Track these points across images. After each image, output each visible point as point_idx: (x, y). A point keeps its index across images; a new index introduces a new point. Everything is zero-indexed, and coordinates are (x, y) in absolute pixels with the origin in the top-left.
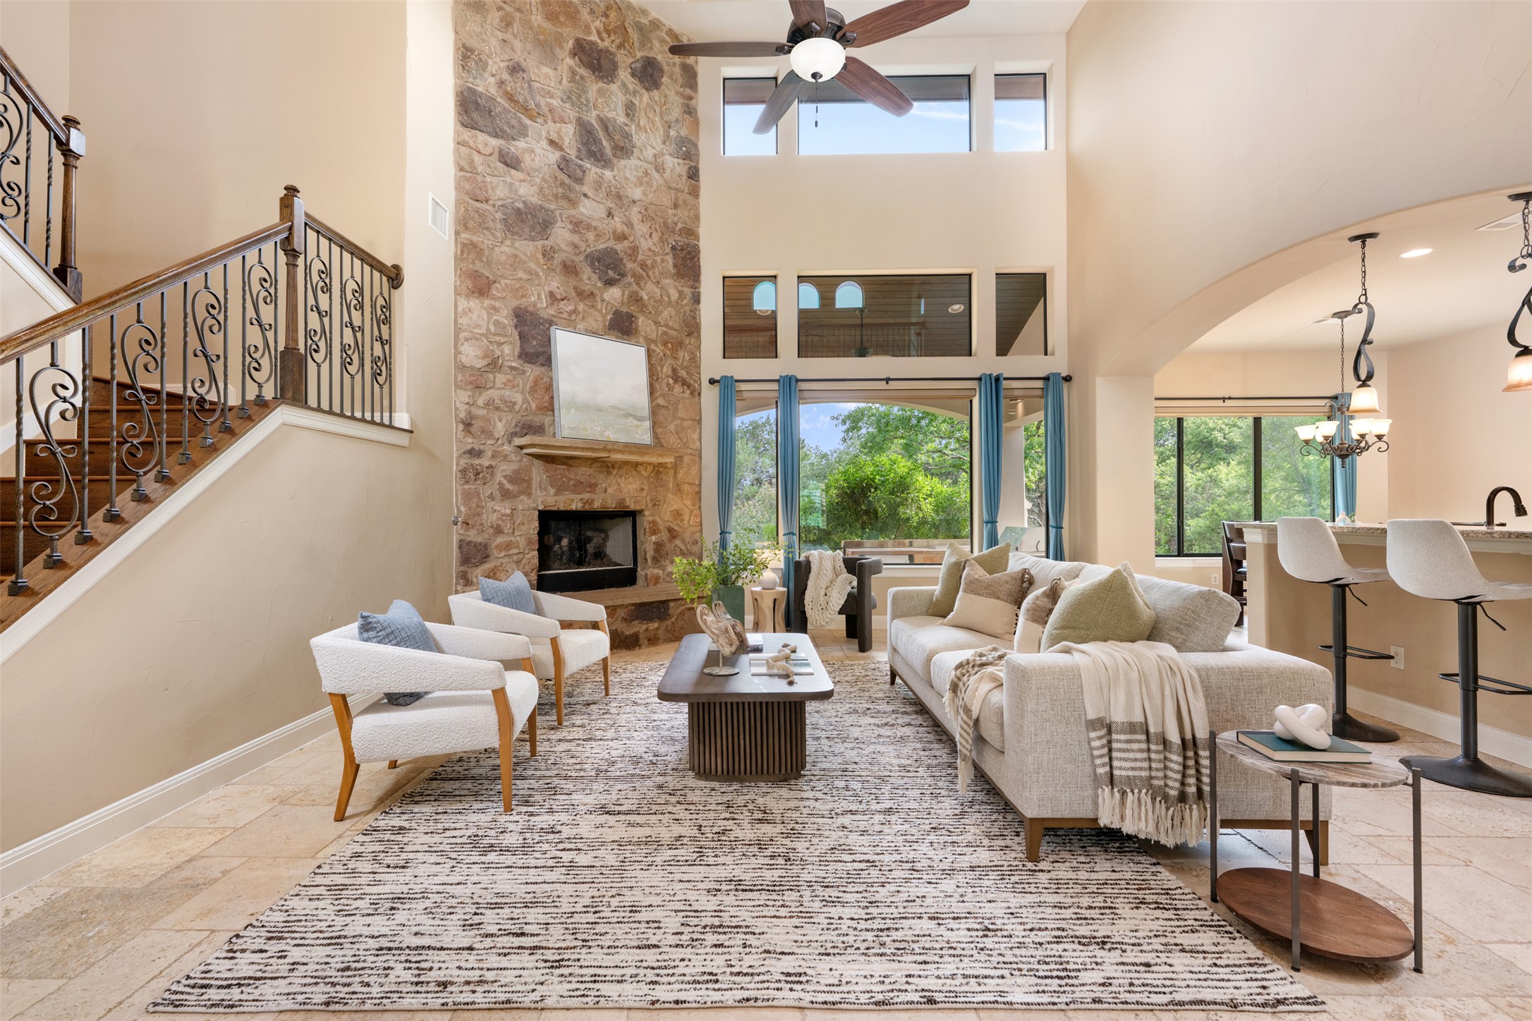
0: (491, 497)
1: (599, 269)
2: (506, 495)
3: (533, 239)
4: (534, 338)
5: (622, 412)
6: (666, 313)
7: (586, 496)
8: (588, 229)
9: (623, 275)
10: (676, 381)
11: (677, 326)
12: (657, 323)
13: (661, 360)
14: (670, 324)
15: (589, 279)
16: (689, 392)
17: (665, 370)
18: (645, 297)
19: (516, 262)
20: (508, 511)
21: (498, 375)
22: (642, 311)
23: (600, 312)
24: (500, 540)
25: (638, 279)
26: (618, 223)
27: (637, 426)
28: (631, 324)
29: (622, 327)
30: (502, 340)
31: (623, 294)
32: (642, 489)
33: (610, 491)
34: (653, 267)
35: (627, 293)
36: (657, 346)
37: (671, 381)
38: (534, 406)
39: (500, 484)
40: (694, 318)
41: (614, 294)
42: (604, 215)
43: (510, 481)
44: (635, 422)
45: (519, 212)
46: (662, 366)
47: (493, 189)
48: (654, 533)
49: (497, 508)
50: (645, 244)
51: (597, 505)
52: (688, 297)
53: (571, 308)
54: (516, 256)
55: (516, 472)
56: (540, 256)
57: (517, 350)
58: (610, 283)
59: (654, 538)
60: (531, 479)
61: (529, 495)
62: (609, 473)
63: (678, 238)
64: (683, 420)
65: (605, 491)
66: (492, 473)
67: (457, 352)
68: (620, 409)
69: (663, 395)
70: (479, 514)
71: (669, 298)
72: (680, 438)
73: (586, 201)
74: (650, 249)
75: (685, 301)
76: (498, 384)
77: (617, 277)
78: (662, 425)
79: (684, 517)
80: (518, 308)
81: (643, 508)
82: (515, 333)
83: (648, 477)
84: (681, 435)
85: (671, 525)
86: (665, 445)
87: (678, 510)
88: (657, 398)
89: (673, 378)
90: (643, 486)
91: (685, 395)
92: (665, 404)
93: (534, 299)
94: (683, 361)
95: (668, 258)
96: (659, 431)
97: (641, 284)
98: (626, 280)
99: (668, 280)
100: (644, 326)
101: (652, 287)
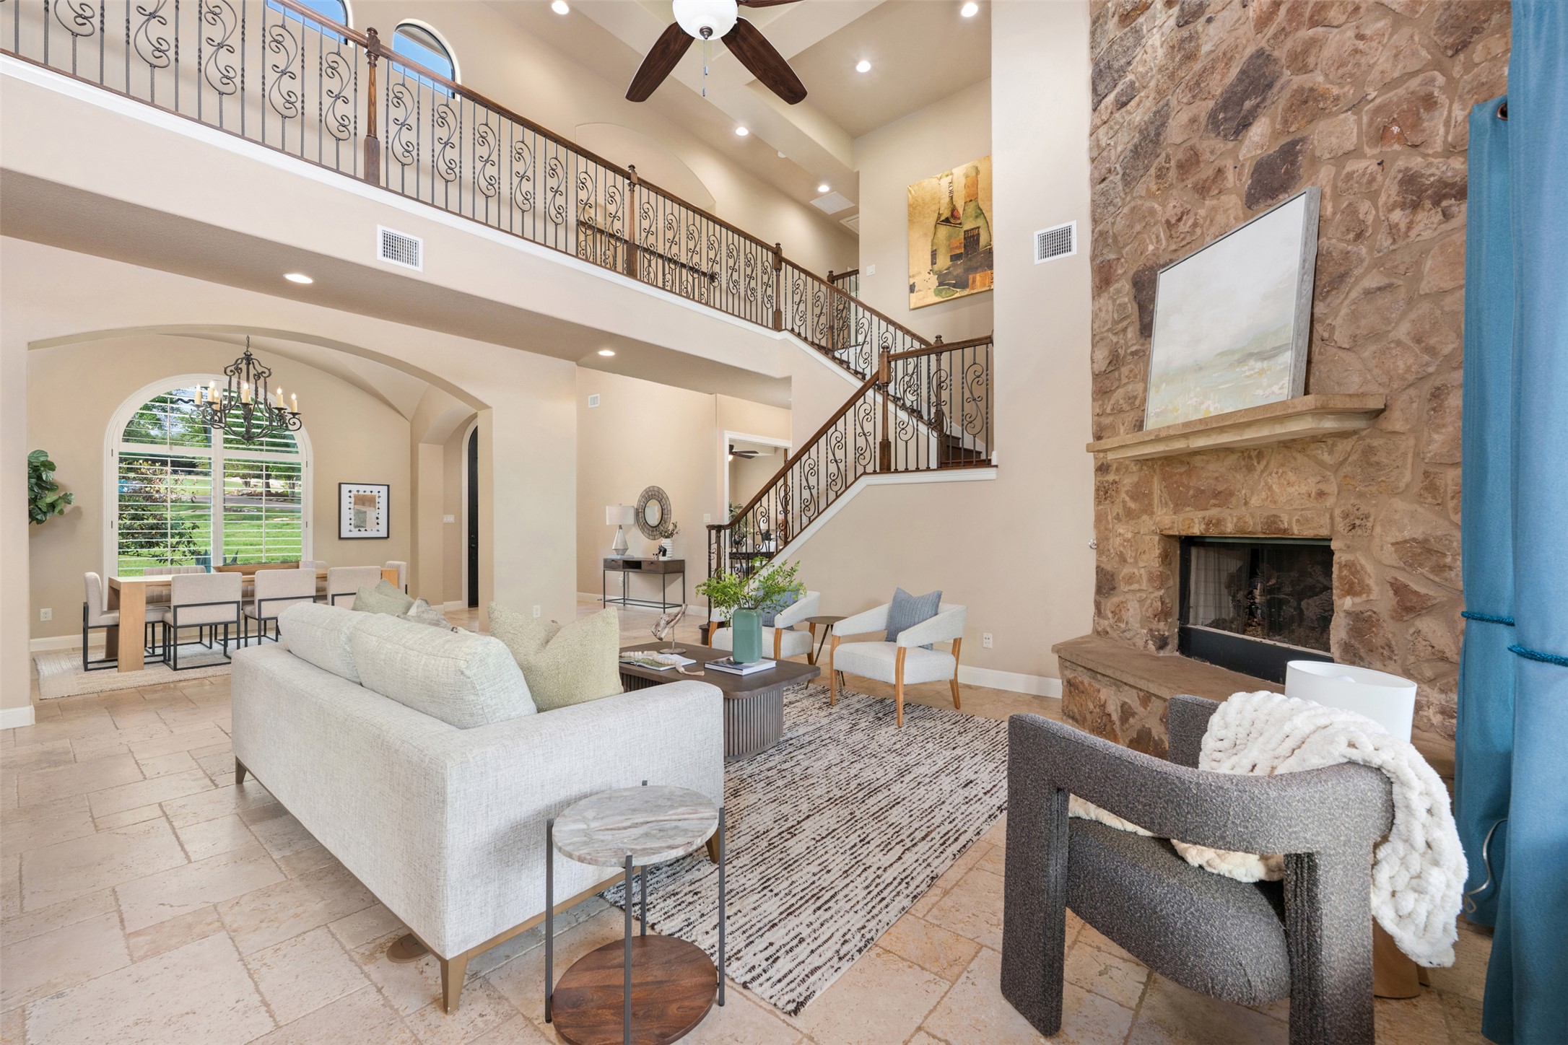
0: (1118, 518)
1: (1226, 120)
2: (1130, 514)
3: (1147, 168)
4: (1151, 301)
5: (1237, 356)
6: (1382, 57)
7: (1213, 512)
9: (1271, 85)
12: (1360, 104)
13: (1372, 180)
14: (1398, 72)
15: (1212, 152)
17: (1382, 199)
18: (1322, 78)
20: (1129, 535)
21: (1122, 369)
22: (1316, 112)
23: (1233, 189)
24: (1126, 570)
25: (1300, 61)
27: (1262, 372)
28: (1292, 163)
29: (1274, 179)
30: (1125, 324)
31: (1273, 121)
32: (1321, 494)
33: (1254, 501)
35: (1280, 109)
36: (1358, 156)
37: (1399, 215)
39: (1124, 502)
41: (1257, 136)
42: (1239, 13)
43: (1132, 498)
44: (1259, 365)
45: (1135, 149)
46: (1375, 196)
48: (1351, 591)
49: (1121, 531)
53: (1190, 222)
54: (1133, 209)
55: (1136, 485)
56: (1153, 184)
57: (1136, 326)
58: (1245, 125)
60: (1151, 493)
61: (1152, 514)
62: (1250, 469)
65: (1246, 504)
66: (1117, 490)
67: (1093, 362)
68: (1233, 352)
69: (1378, 264)
70: (1108, 539)
73: (1211, 28)
76: (1123, 380)
77: (1259, 99)
78: (1375, 336)
79: (1448, 560)
80: (1137, 273)
81: (1324, 532)
82: (1136, 307)
83: (1342, 463)
84: (1433, 341)
85: (1403, 577)
86: (1385, 379)
87: (1426, 541)
88: (1363, 275)
89: (1403, 206)
90: (1323, 487)
91: (1454, 223)
92: (1385, 281)
93: (1151, 248)
94: (1447, 133)
96: (1369, 352)
97: (1312, 60)
98: (1277, 86)
100: (1326, 139)
101: (1337, 40)
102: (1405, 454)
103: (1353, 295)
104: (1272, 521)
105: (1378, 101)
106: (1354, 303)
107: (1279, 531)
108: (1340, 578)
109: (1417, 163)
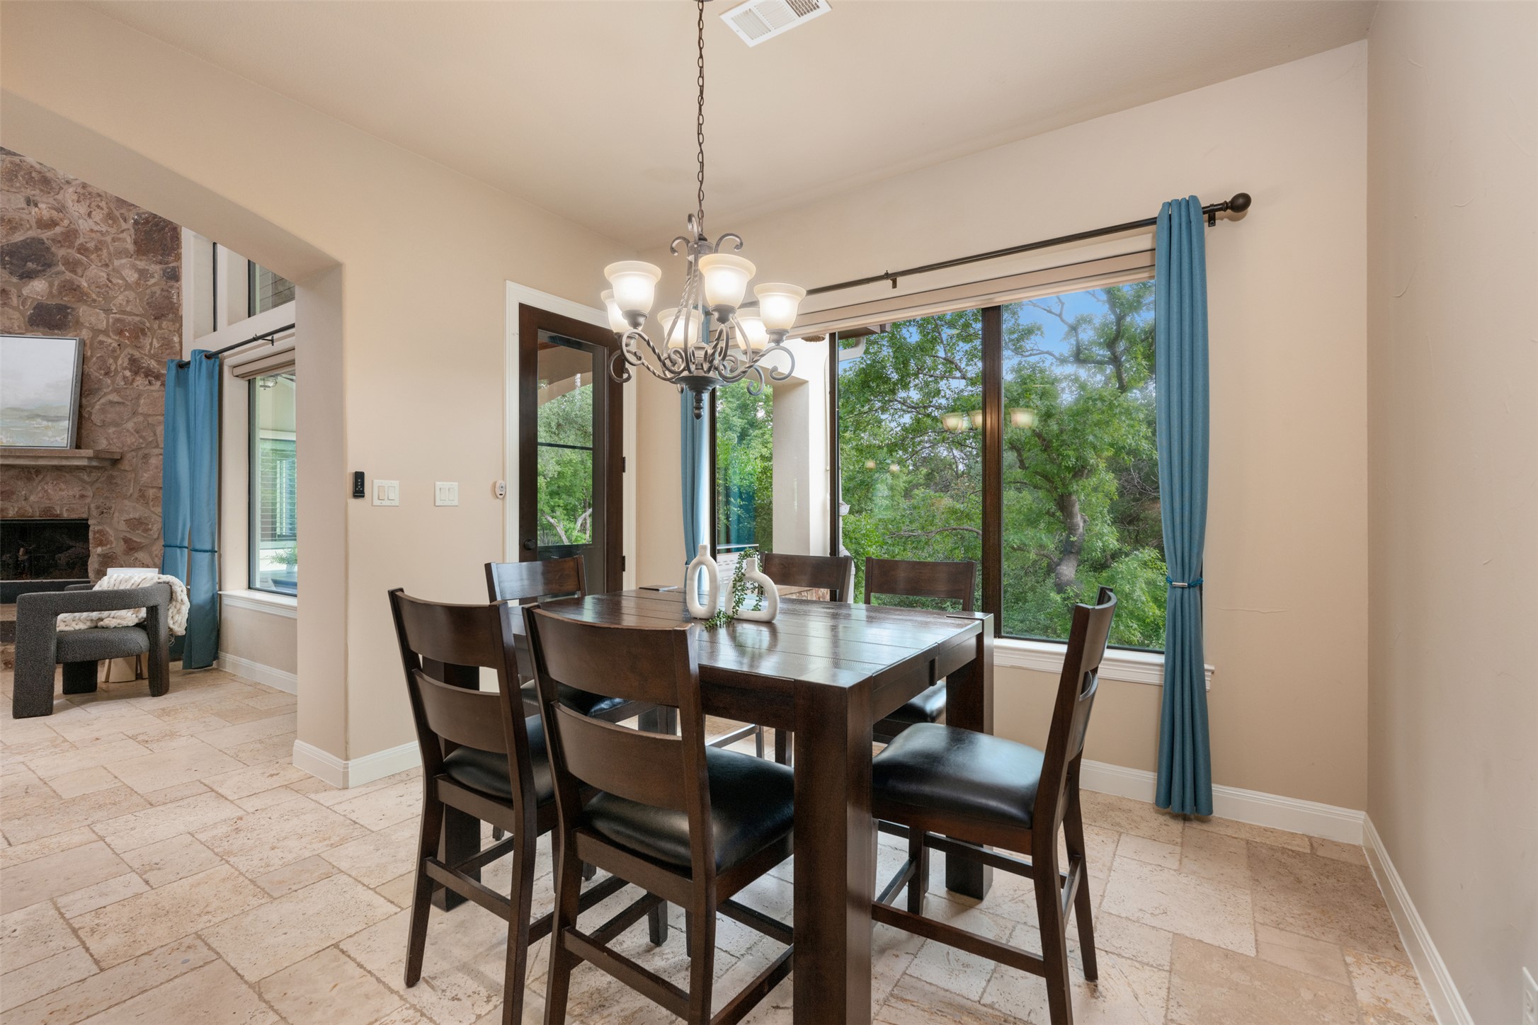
1: (11, 263)
5: (26, 414)
6: (120, 297)
9: (49, 265)
10: (136, 373)
11: (140, 310)
12: (107, 311)
13: (114, 350)
14: (128, 309)
16: (159, 383)
17: (120, 362)
18: (85, 284)
22: (81, 299)
23: (16, 308)
25: (72, 266)
26: (44, 209)
27: (47, 428)
28: (65, 317)
29: (48, 320)
31: (51, 285)
32: (82, 496)
33: (32, 498)
34: (97, 249)
35: (56, 283)
36: (108, 336)
37: (128, 373)
40: (169, 298)
41: (38, 288)
42: (24, 205)
44: (45, 423)
46: (116, 359)
48: (101, 544)
50: (84, 225)
52: (157, 275)
58: (28, 276)
59: (99, 550)
62: (29, 479)
63: (141, 211)
64: (146, 416)
65: (26, 499)
68: (22, 410)
69: (117, 391)
71: (124, 279)
72: (141, 437)
74: (92, 230)
75: (152, 281)
77: (40, 268)
78: (115, 424)
79: (150, 526)
81: (85, 516)
83: (94, 482)
84: (144, 434)
85: (128, 535)
86: (120, 445)
87: (140, 519)
88: (105, 394)
89: (130, 371)
90: (84, 493)
91: (152, 388)
92: (121, 400)
94: (151, 349)
95: (124, 235)
96: (111, 430)
97: (79, 271)
98: (55, 269)
99: (124, 261)
100: (90, 316)
101: (95, 272)
102: (130, 481)
103: (103, 401)
104: (48, 510)
105: (118, 316)
106: (103, 404)
107: (54, 515)
108: (94, 538)
109: (137, 354)
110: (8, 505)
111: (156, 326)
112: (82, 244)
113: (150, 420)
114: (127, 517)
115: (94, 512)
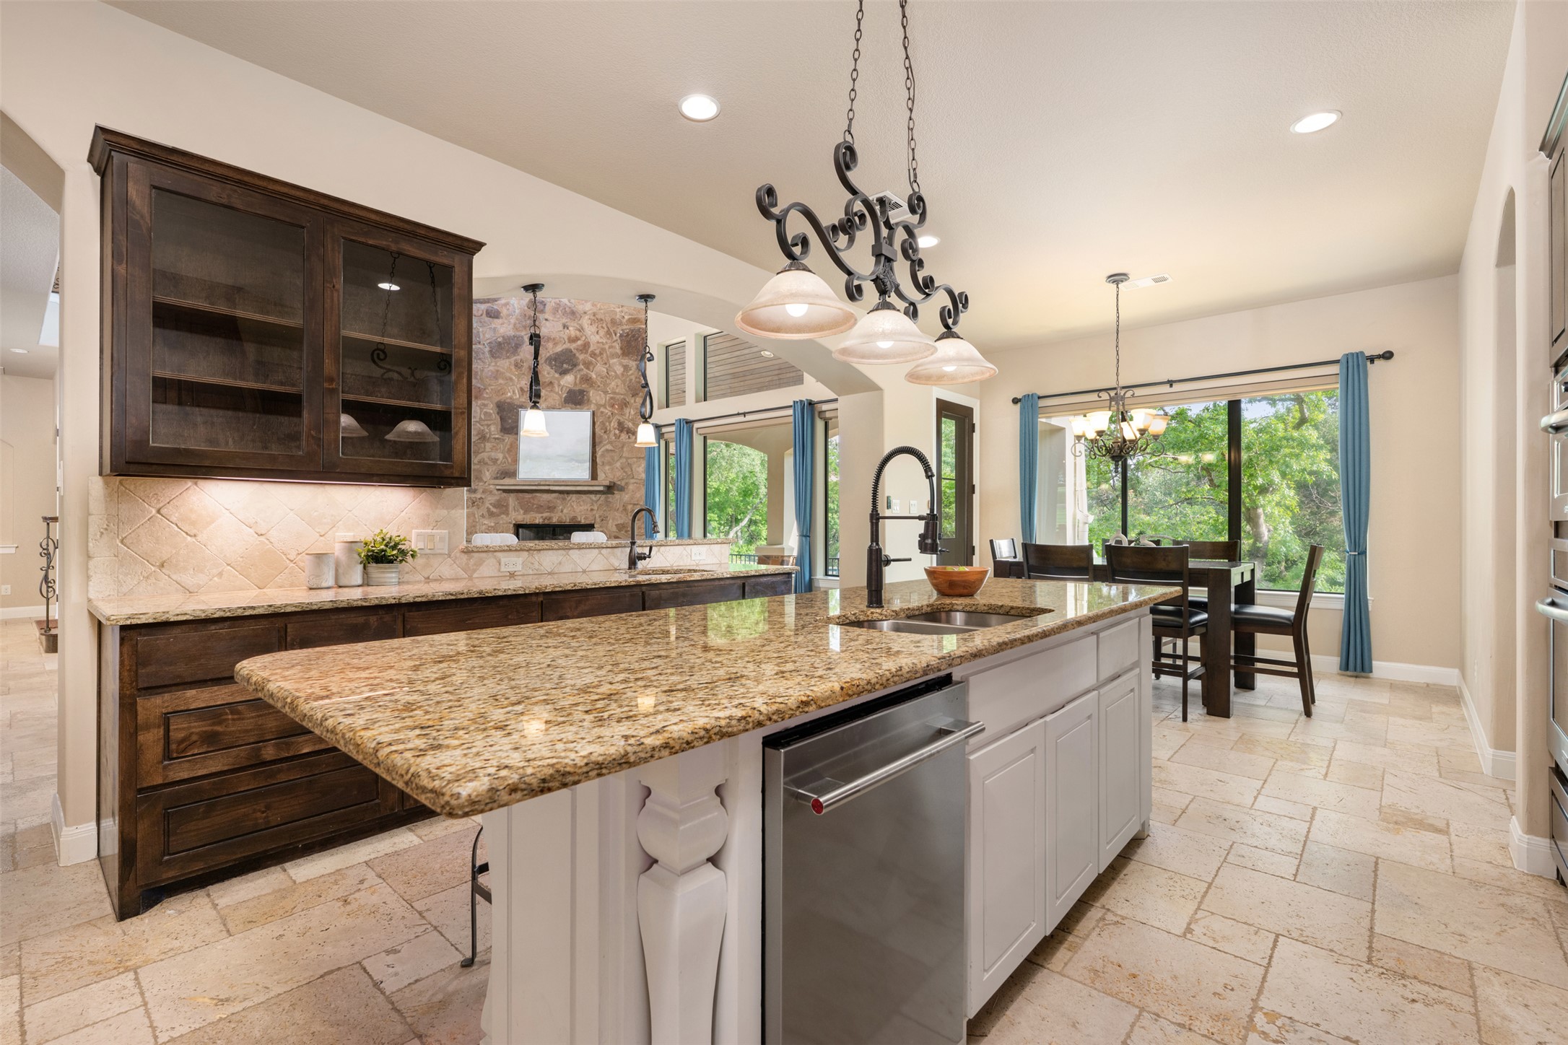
0: (483, 516)
1: (555, 365)
2: (491, 514)
3: (508, 357)
4: (510, 418)
5: (565, 459)
6: (613, 383)
7: (545, 515)
8: (548, 341)
9: (575, 365)
10: (621, 431)
11: (623, 391)
12: (606, 392)
13: (609, 418)
14: (617, 391)
15: (548, 373)
16: (633, 437)
17: (612, 424)
18: (594, 376)
19: (497, 375)
20: (493, 524)
21: (487, 444)
22: (591, 386)
23: (557, 393)
25: (588, 365)
26: (572, 332)
27: (578, 467)
28: (583, 397)
29: (575, 399)
30: (489, 423)
31: (576, 378)
32: (592, 510)
33: (565, 511)
34: (601, 354)
35: (578, 376)
36: (606, 408)
37: (617, 432)
38: (510, 460)
39: (488, 509)
40: (639, 383)
41: (569, 380)
42: (561, 328)
43: (494, 506)
44: (577, 464)
45: (500, 344)
46: (610, 422)
47: (484, 335)
49: (486, 522)
50: (594, 339)
51: (555, 521)
52: (633, 369)
54: (498, 371)
55: (498, 501)
56: (513, 367)
57: (499, 427)
58: (564, 373)
60: (508, 505)
61: (508, 514)
62: (563, 499)
63: (625, 327)
64: (627, 458)
65: (562, 511)
66: (483, 502)
68: (565, 455)
69: (611, 443)
70: (475, 526)
71: (615, 372)
72: (625, 472)
73: (547, 323)
74: (598, 342)
75: (631, 372)
76: (488, 449)
77: (570, 367)
78: (610, 464)
80: (500, 401)
81: (593, 522)
82: (498, 418)
83: (601, 499)
84: (626, 470)
85: (616, 535)
86: (614, 478)
87: (623, 524)
88: (605, 445)
89: (619, 430)
90: (593, 507)
91: (631, 440)
92: (613, 449)
93: (509, 394)
94: (630, 415)
95: (615, 344)
96: (607, 468)
97: (591, 368)
98: (578, 368)
99: (615, 360)
100: (595, 396)
101: (600, 368)
102: (617, 500)
103: (602, 449)
104: (575, 518)
105: (612, 395)
106: (604, 452)
107: (578, 522)
109: (622, 420)
110: (552, 515)
111: (632, 401)
112: (592, 351)
113: (629, 461)
114: (617, 523)
115: (598, 520)
